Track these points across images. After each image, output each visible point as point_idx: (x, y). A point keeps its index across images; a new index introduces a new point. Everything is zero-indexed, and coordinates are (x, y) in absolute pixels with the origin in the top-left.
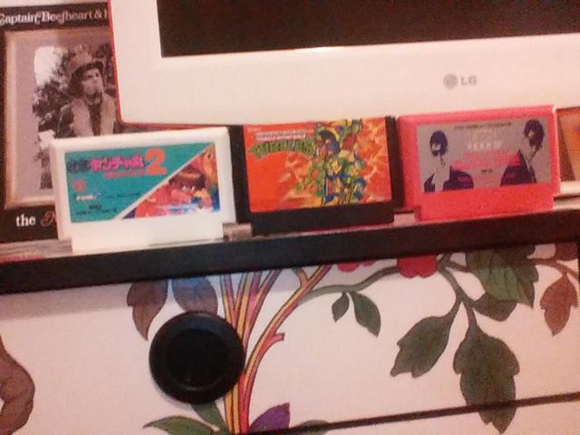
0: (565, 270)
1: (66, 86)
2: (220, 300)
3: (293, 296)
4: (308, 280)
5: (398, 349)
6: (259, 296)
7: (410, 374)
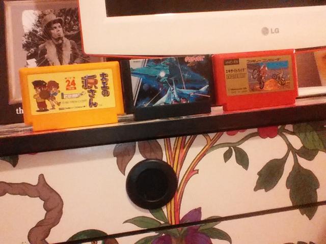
1: (41, 32)
2: (164, 152)
3: (203, 149)
4: (211, 140)
5: (258, 177)
6: (185, 150)
7: (264, 190)
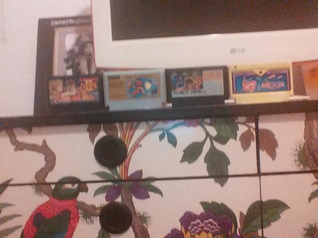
0: (249, 127)
2: (119, 131)
4: (150, 126)
5: (183, 153)
7: (187, 163)
